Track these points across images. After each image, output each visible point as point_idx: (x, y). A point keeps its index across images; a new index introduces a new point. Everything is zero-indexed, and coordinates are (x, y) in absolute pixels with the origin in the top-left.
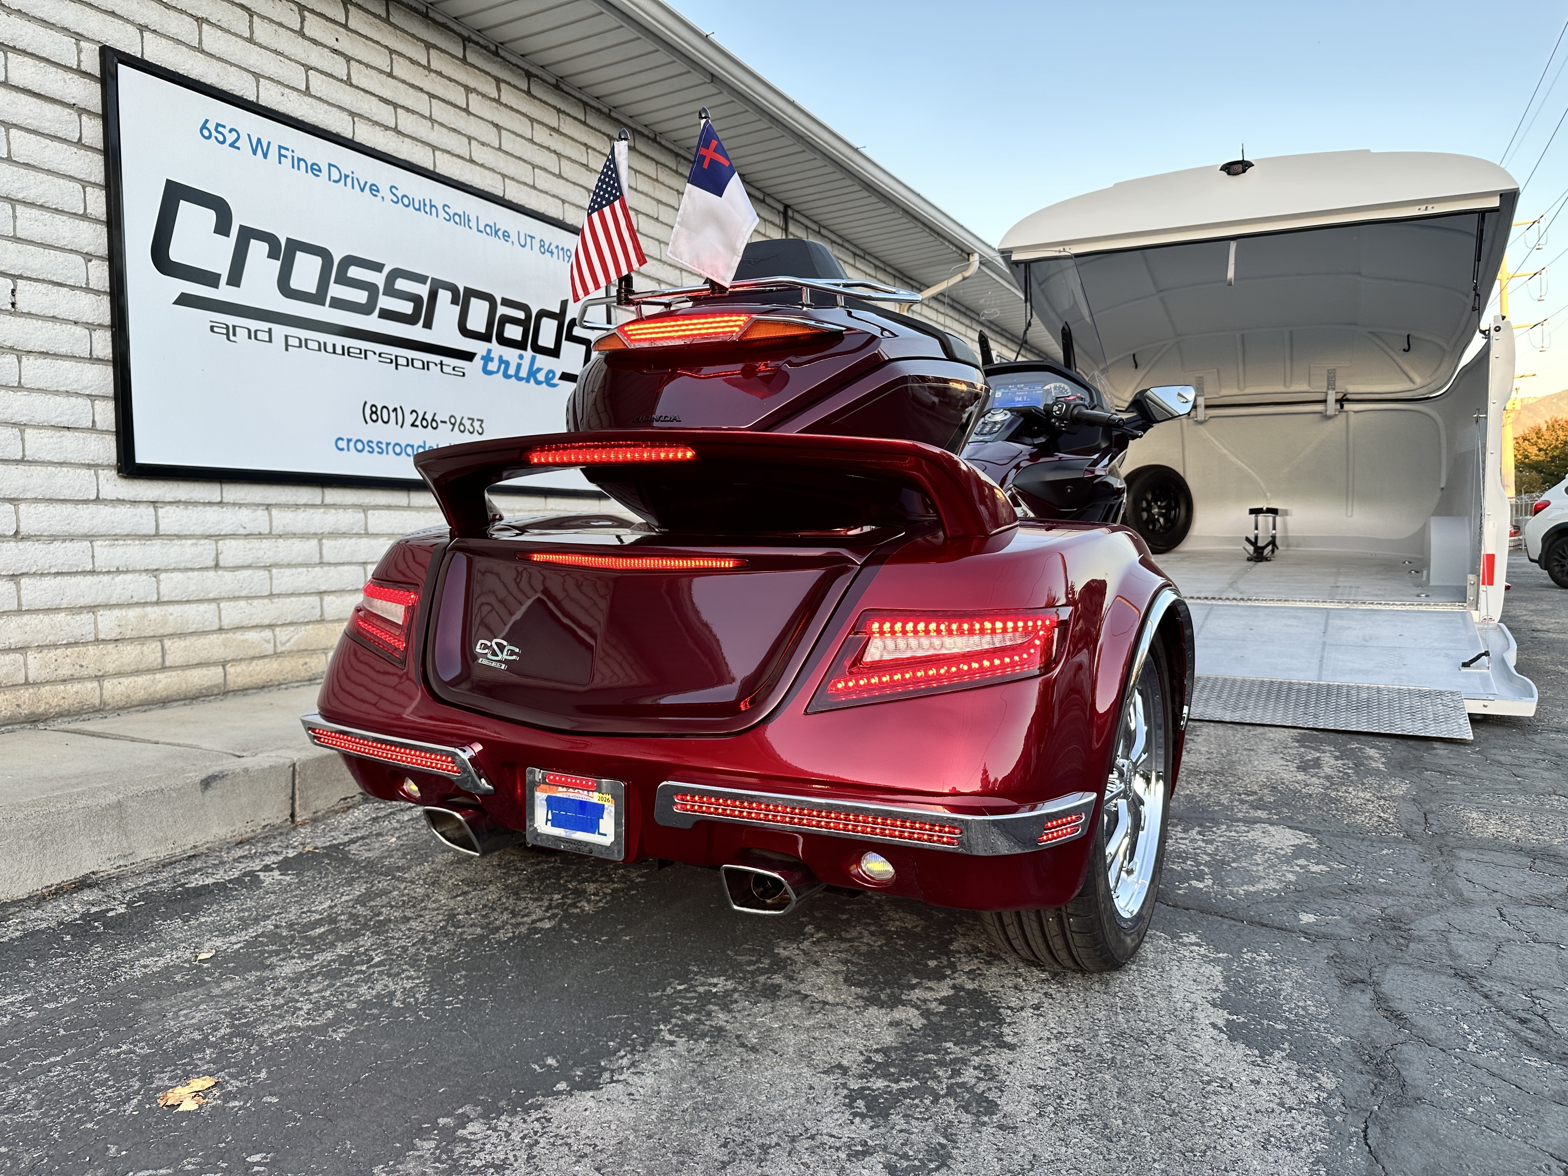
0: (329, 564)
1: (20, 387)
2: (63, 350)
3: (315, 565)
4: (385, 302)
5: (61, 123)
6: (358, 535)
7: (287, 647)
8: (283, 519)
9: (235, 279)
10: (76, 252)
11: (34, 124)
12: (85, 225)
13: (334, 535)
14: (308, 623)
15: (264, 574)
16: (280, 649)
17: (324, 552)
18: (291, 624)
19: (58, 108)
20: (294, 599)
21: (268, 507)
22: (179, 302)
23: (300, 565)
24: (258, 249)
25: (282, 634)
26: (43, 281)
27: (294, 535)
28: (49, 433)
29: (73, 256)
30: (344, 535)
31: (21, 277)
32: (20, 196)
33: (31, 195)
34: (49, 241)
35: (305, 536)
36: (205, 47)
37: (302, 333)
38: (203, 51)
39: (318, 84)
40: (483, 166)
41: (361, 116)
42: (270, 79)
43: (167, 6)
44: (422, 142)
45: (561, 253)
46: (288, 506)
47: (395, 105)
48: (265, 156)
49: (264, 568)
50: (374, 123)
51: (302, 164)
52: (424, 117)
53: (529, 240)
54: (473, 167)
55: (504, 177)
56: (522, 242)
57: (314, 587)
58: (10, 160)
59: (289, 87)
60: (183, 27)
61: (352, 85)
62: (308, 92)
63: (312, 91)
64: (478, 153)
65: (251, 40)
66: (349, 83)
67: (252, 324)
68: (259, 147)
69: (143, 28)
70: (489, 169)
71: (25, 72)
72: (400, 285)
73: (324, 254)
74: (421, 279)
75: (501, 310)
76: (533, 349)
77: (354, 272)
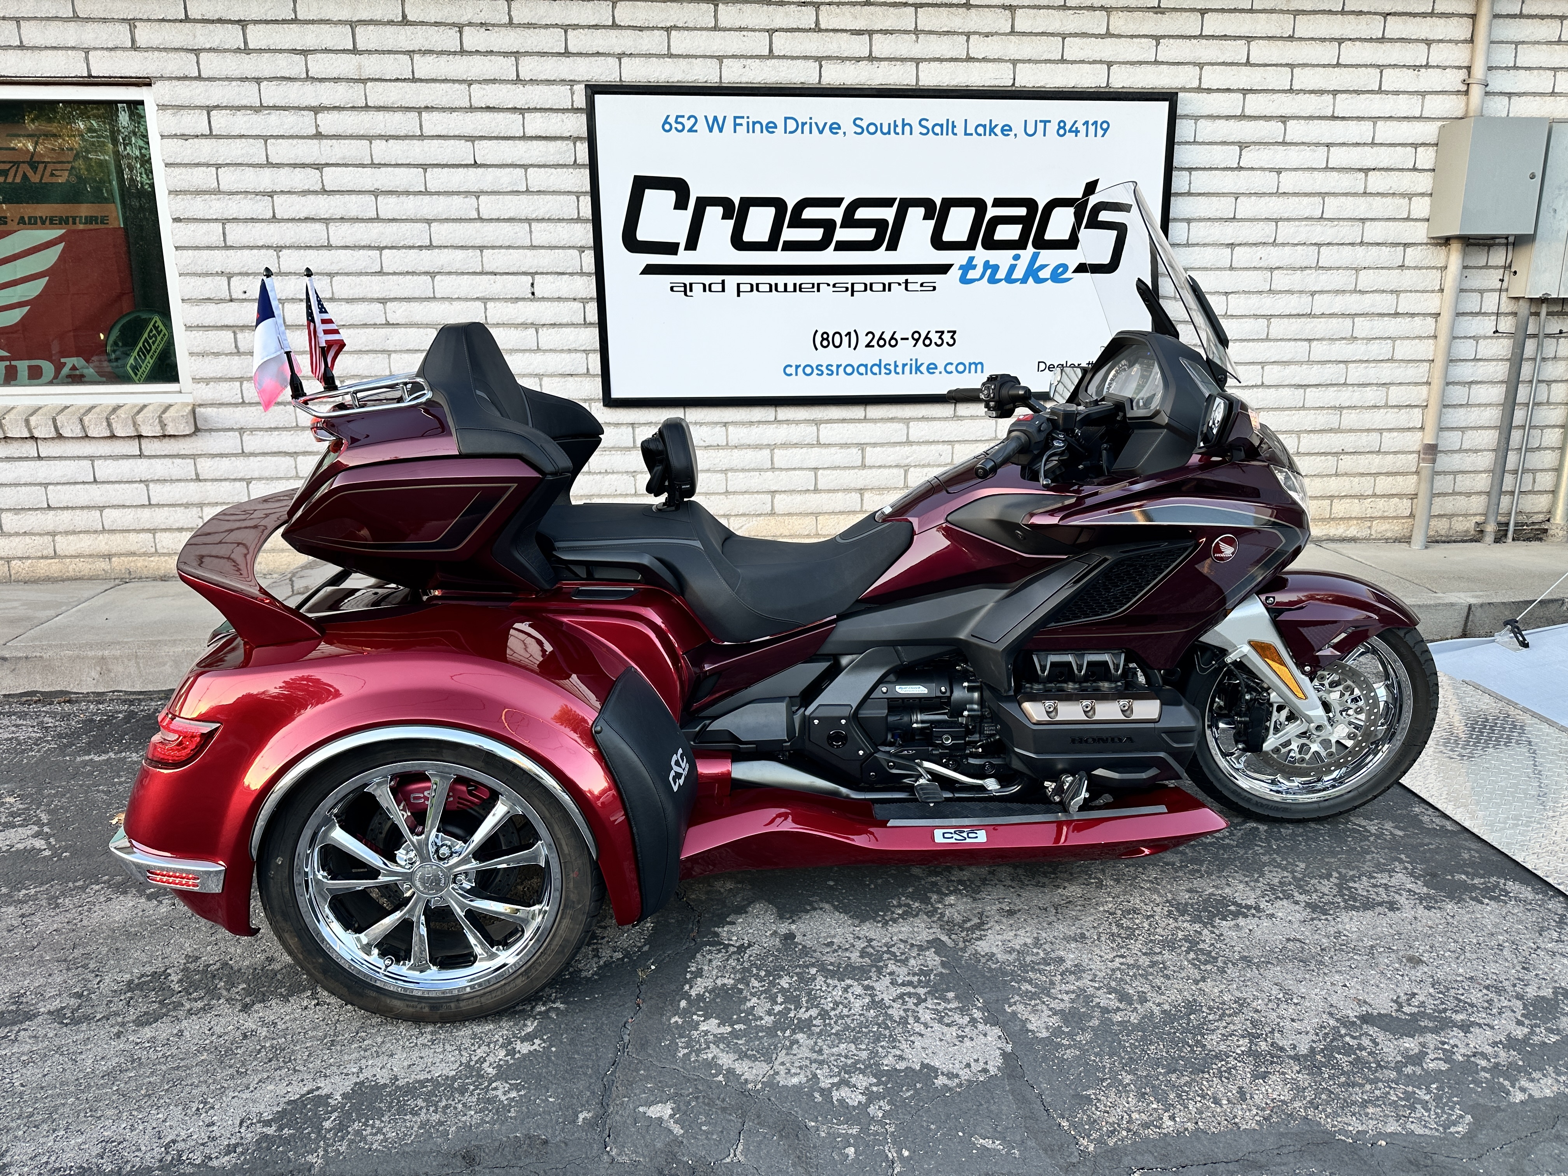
0: (781, 469)
1: (538, 349)
2: (564, 321)
3: (767, 470)
4: (842, 234)
5: (560, 153)
6: (810, 445)
8: (737, 434)
9: (692, 243)
10: (573, 247)
11: (542, 161)
12: (578, 226)
13: (785, 445)
14: (760, 515)
15: (720, 476)
17: (775, 460)
18: (743, 515)
19: (559, 143)
20: (747, 496)
21: (725, 424)
22: (643, 272)
23: (754, 470)
24: (713, 214)
26: (551, 273)
27: (749, 446)
28: (557, 379)
29: (571, 251)
30: (796, 445)
31: (536, 273)
32: (534, 216)
33: (540, 214)
34: (554, 244)
35: (758, 447)
36: (674, 51)
37: (754, 279)
38: (671, 56)
39: (782, 43)
40: (985, 60)
41: (829, 58)
42: (733, 56)
43: (641, 29)
44: (903, 60)
45: (1092, 129)
46: (743, 423)
47: (871, 33)
48: (721, 130)
49: (721, 471)
50: (843, 59)
51: (758, 126)
52: (906, 32)
53: (1041, 126)
54: (971, 64)
55: (1014, 62)
56: (1030, 131)
57: (765, 487)
58: (528, 191)
59: (751, 57)
60: (654, 42)
61: (820, 30)
62: (771, 55)
63: (776, 52)
64: (979, 47)
65: (716, 28)
66: (818, 29)
67: (707, 279)
68: (715, 124)
69: (620, 56)
70: (994, 60)
71: (536, 124)
72: (862, 213)
73: (778, 204)
74: (887, 202)
75: (992, 212)
76: (1035, 246)
77: (809, 213)
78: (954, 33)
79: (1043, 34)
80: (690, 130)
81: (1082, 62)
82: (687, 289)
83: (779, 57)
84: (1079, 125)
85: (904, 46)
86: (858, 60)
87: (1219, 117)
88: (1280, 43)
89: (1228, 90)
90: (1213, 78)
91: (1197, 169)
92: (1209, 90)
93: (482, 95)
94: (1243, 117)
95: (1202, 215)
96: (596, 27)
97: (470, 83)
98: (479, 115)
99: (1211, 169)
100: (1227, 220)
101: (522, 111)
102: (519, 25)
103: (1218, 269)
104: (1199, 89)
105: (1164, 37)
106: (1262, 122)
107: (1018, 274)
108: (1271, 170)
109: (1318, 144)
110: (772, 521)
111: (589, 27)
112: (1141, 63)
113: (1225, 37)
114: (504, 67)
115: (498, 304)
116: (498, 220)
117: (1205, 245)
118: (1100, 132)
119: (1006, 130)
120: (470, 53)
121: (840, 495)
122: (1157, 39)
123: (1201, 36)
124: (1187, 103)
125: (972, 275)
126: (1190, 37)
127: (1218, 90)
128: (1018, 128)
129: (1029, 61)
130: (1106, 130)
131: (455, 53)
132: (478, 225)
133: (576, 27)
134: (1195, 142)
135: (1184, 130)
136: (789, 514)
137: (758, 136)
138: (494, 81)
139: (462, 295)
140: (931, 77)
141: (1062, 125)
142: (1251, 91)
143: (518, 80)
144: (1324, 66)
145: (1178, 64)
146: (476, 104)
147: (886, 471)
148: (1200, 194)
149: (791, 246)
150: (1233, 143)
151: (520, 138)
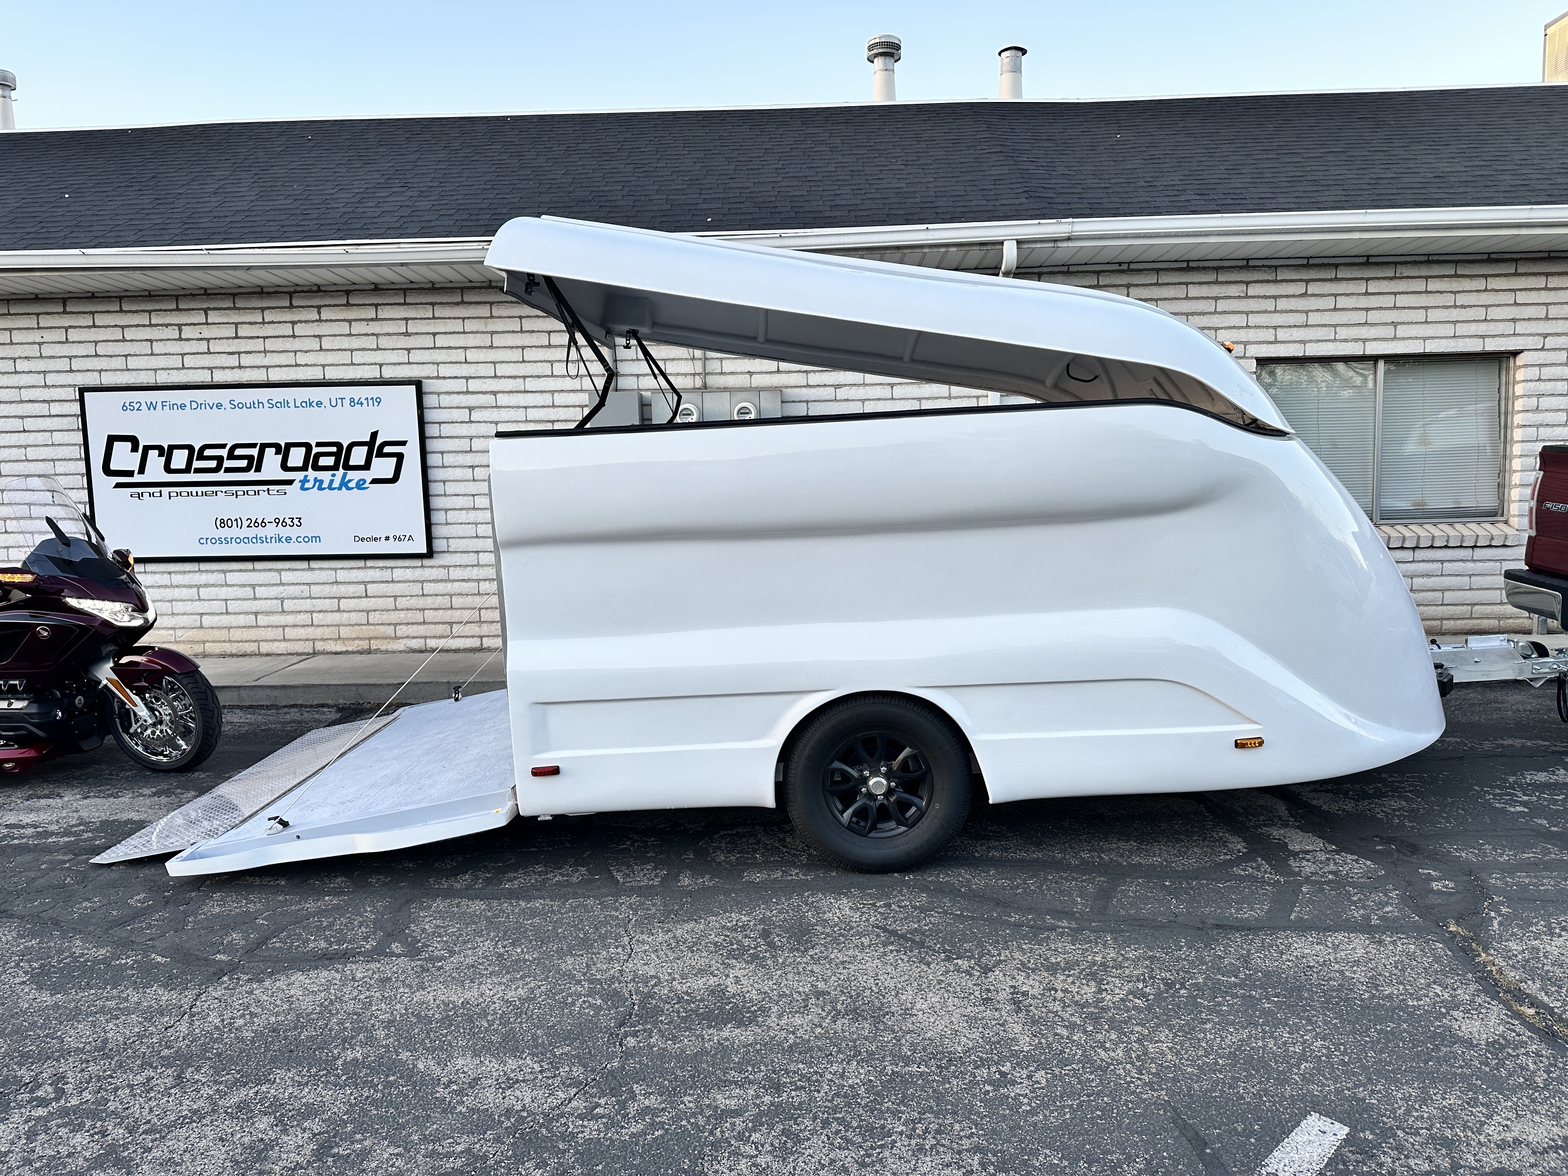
0: (204, 600)
3: (196, 600)
4: (227, 464)
5: (65, 424)
6: (221, 586)
7: (182, 639)
8: (177, 579)
9: (142, 470)
10: (79, 474)
11: (60, 428)
13: (206, 586)
14: (194, 628)
15: (169, 604)
16: (178, 639)
17: (200, 594)
18: (183, 628)
19: (65, 418)
20: (185, 616)
21: (170, 573)
22: (115, 487)
23: (188, 600)
24: (153, 454)
25: (179, 633)
26: (68, 489)
27: (184, 586)
29: (76, 476)
30: (213, 585)
32: (56, 458)
33: (60, 457)
34: (68, 473)
35: (190, 586)
36: (129, 367)
37: (178, 489)
38: (128, 370)
39: (189, 361)
40: (306, 365)
41: (216, 368)
42: (163, 369)
43: (111, 356)
44: (258, 367)
45: (370, 402)
46: (180, 572)
47: (239, 353)
48: (155, 409)
49: (169, 601)
50: (224, 368)
51: (175, 406)
52: (259, 352)
53: (339, 401)
54: (298, 368)
55: (324, 366)
56: (334, 404)
57: (196, 611)
58: (53, 445)
59: (173, 369)
60: (119, 363)
61: (211, 353)
62: (183, 368)
63: (186, 366)
64: (302, 359)
65: (152, 354)
66: (209, 352)
67: (151, 490)
68: (152, 406)
69: (100, 371)
70: (311, 365)
71: (56, 409)
72: (238, 452)
73: (190, 448)
74: (253, 446)
75: (315, 450)
76: (344, 468)
77: (208, 452)
78: (287, 351)
79: (339, 350)
80: (138, 410)
81: (364, 364)
82: (140, 496)
83: (188, 368)
84: (363, 400)
85: (259, 360)
86: (233, 368)
87: (453, 393)
88: (484, 350)
89: (456, 377)
90: (444, 371)
91: (443, 423)
92: (444, 378)
93: (26, 394)
94: (468, 392)
95: (450, 449)
96: (87, 356)
97: (20, 388)
98: (25, 405)
99: (452, 422)
100: (466, 452)
101: (48, 402)
102: (46, 357)
103: (466, 481)
104: (438, 378)
105: (413, 349)
106: (480, 395)
107: (336, 484)
108: (491, 422)
109: (518, 407)
110: (201, 632)
111: (83, 357)
112: (399, 364)
113: (450, 348)
114: (38, 379)
115: (37, 507)
116: (37, 460)
117: (455, 467)
118: (376, 404)
119: (319, 404)
120: (20, 373)
121: (242, 616)
122: (409, 350)
123: (435, 348)
124: (428, 386)
125: (307, 485)
126: (428, 349)
127: (450, 378)
128: (326, 403)
129: (332, 365)
130: (379, 403)
131: (12, 373)
132: (26, 463)
133: (76, 357)
134: (440, 407)
135: (429, 401)
136: (212, 628)
137: (177, 412)
138: (33, 387)
139: (17, 501)
140: (275, 376)
141: (352, 400)
142: (471, 377)
143: (46, 386)
144: (515, 362)
145: (424, 363)
146: (23, 399)
147: (269, 602)
148: (448, 437)
149: (198, 471)
150: (464, 407)
151: (48, 416)
